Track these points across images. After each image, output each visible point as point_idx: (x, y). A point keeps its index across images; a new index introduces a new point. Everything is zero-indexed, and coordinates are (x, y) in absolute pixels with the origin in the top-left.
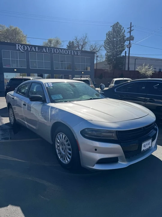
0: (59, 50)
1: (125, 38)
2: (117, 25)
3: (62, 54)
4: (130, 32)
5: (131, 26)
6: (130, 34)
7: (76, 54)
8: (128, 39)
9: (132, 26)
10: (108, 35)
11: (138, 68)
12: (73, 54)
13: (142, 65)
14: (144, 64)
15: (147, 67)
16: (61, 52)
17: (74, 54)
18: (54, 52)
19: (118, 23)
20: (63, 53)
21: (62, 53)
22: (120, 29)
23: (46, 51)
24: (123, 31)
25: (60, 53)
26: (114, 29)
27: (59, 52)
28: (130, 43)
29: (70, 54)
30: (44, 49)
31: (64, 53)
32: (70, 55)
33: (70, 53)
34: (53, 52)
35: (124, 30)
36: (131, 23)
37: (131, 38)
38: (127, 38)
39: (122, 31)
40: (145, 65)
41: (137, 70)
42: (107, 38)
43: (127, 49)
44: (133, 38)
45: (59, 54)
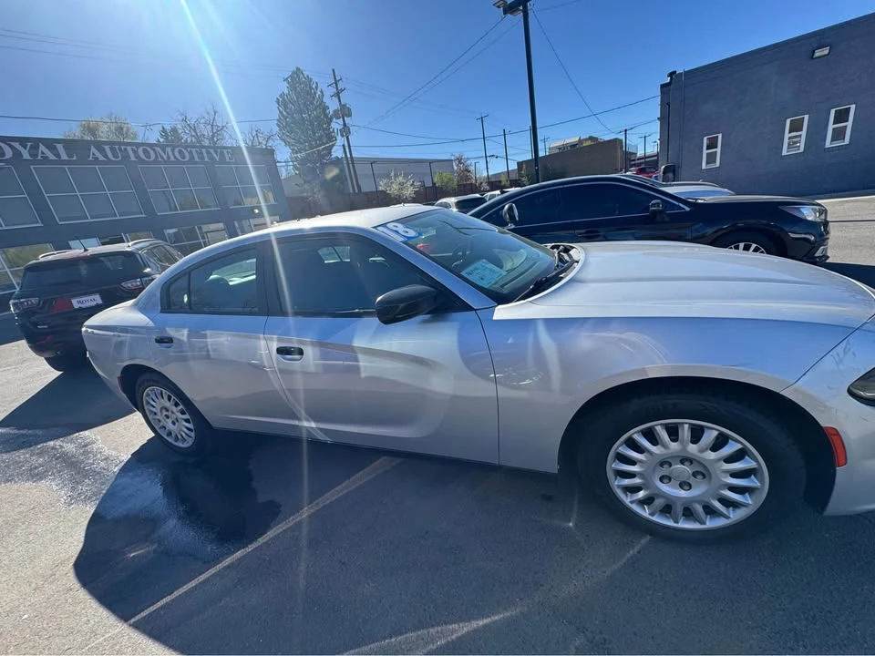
0: (154, 150)
1: (331, 111)
2: (298, 76)
3: (167, 162)
4: (338, 95)
5: (335, 78)
6: (340, 101)
7: (217, 158)
8: (336, 114)
9: (338, 79)
10: (283, 102)
11: (381, 183)
12: (206, 160)
13: (388, 176)
14: (392, 174)
15: (400, 179)
16: (165, 157)
17: (212, 158)
18: (137, 156)
19: (298, 69)
20: (172, 159)
21: (169, 157)
22: (311, 88)
23: (106, 156)
24: (319, 93)
25: (162, 158)
26: (292, 87)
27: (157, 157)
28: (345, 124)
29: (197, 159)
30: (93, 150)
31: (175, 157)
32: (196, 163)
33: (199, 158)
34: (133, 158)
35: (319, 90)
36: (333, 70)
37: (344, 112)
38: (335, 111)
39: (315, 94)
40: (396, 176)
41: (380, 188)
42: (281, 112)
43: (340, 140)
44: (349, 110)
45: (160, 163)
